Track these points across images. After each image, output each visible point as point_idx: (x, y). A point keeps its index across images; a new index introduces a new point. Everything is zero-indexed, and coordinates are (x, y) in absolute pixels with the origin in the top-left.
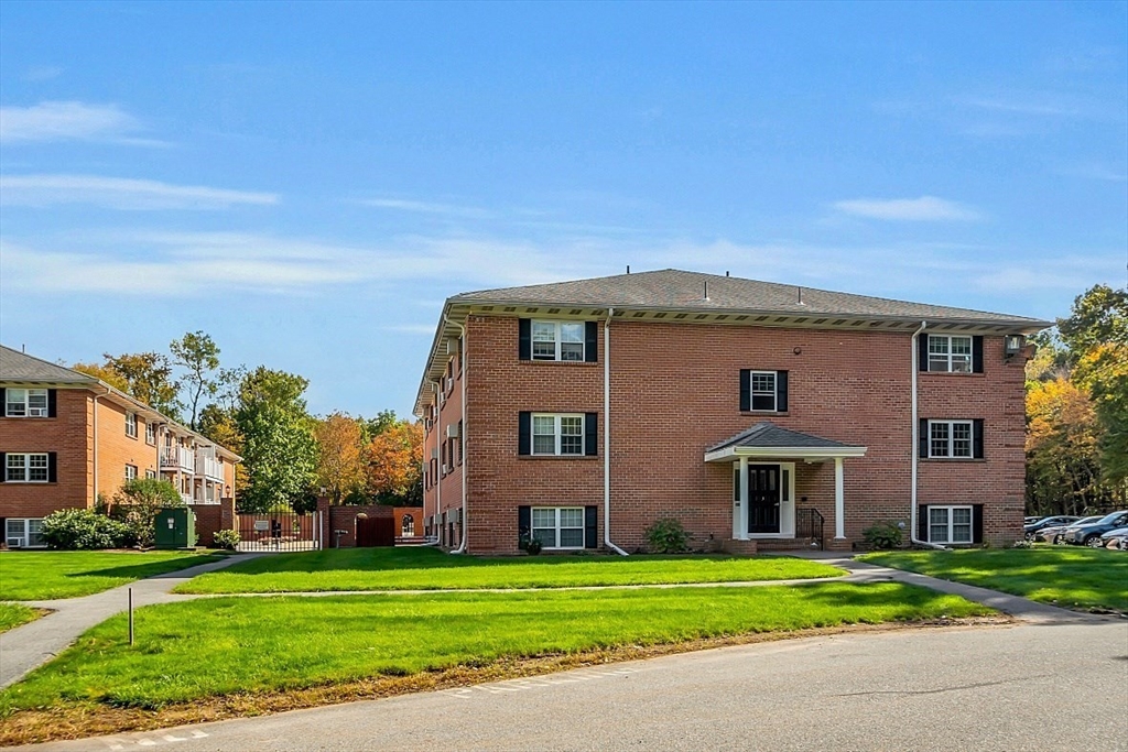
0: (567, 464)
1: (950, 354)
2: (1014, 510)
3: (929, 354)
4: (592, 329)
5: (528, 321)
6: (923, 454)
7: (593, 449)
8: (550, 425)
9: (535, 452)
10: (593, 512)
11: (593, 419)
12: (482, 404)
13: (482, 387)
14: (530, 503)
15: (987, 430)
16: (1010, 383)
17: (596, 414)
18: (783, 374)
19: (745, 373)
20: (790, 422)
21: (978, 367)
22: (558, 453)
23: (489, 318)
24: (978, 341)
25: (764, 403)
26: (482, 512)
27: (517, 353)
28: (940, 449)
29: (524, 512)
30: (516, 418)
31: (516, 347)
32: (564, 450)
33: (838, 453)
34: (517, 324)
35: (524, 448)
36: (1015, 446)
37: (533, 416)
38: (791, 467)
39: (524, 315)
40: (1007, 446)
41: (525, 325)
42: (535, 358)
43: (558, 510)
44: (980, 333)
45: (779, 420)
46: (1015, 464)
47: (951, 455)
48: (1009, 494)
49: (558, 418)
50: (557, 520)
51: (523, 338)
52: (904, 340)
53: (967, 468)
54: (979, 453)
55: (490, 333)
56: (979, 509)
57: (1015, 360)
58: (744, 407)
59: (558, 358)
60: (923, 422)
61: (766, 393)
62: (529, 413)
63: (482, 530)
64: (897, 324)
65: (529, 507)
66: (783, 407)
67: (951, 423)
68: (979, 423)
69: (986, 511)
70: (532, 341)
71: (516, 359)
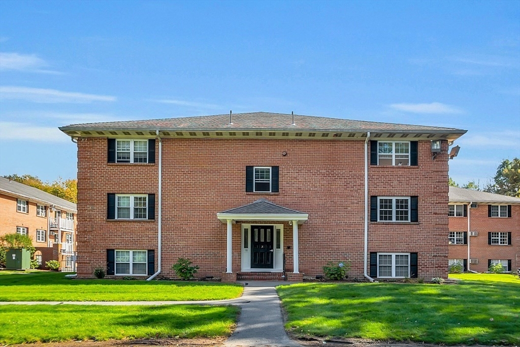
0: (136, 224)
1: (394, 154)
2: (440, 256)
3: (378, 154)
4: (152, 143)
5: (114, 140)
6: (373, 218)
7: (152, 216)
8: (128, 202)
9: (118, 217)
10: (151, 253)
11: (152, 197)
12: (85, 189)
13: (85, 179)
14: (113, 248)
15: (421, 203)
16: (436, 172)
17: (154, 194)
18: (276, 169)
19: (249, 169)
20: (279, 199)
21: (415, 161)
22: (132, 217)
23: (90, 139)
24: (414, 145)
25: (263, 187)
26: (85, 252)
27: (106, 159)
28: (387, 215)
29: (110, 252)
30: (106, 198)
31: (106, 155)
32: (136, 216)
33: (295, 218)
34: (106, 142)
35: (110, 214)
36: (441, 214)
37: (117, 196)
38: (281, 227)
39: (111, 136)
40: (435, 214)
41: (111, 143)
42: (118, 161)
43: (131, 252)
44: (416, 139)
45: (272, 198)
46: (441, 226)
47: (394, 220)
48: (436, 246)
49: (132, 197)
50: (129, 257)
51: (110, 150)
52: (359, 145)
53: (406, 228)
54: (415, 218)
55: (90, 147)
56: (414, 255)
57: (440, 156)
58: (249, 188)
59: (132, 161)
60: (373, 198)
61: (264, 181)
62: (114, 194)
63: (85, 263)
64: (352, 135)
65: (114, 250)
66: (276, 188)
67: (394, 199)
68: (415, 198)
69: (419, 257)
70: (116, 151)
71: (106, 162)
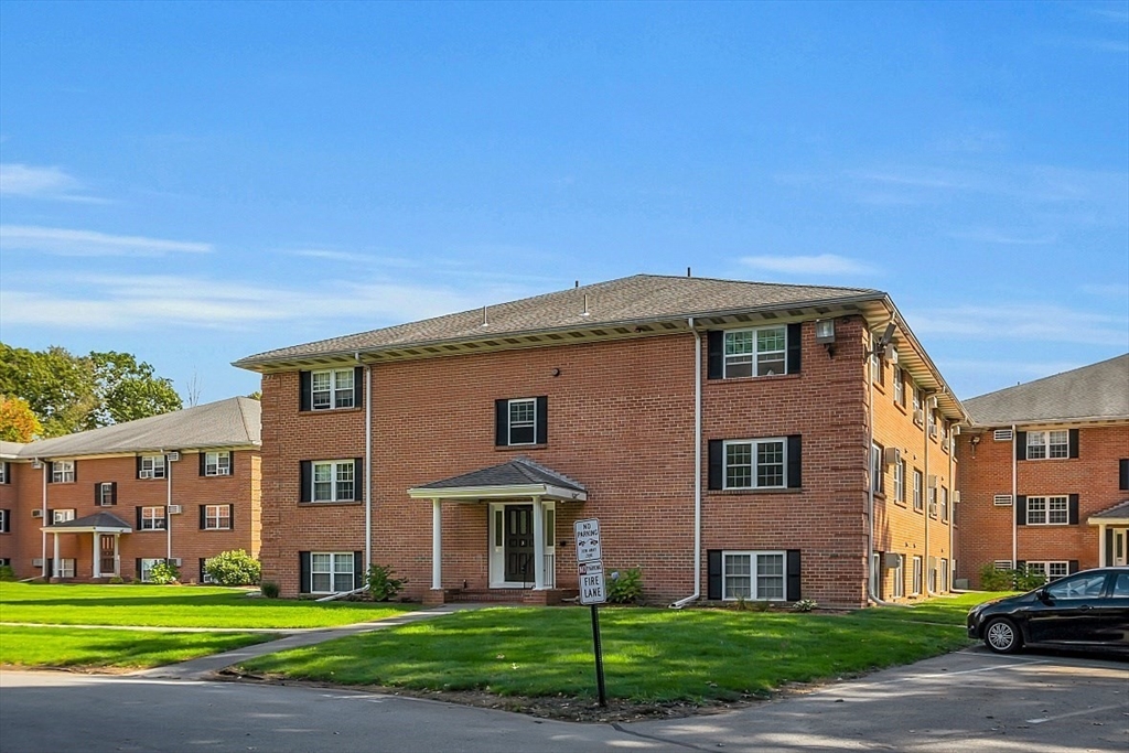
0: (336, 510)
1: (755, 353)
2: (846, 557)
3: (725, 356)
4: (359, 372)
5: (309, 373)
6: (713, 482)
7: (359, 496)
8: (329, 472)
9: (317, 498)
10: (358, 557)
11: (359, 461)
12: (271, 456)
13: (271, 440)
14: (307, 549)
15: (806, 449)
16: (838, 382)
17: (362, 458)
18: (542, 401)
19: (500, 405)
20: (547, 454)
21: (795, 365)
22: (334, 500)
23: (277, 375)
24: (795, 330)
25: (522, 435)
26: (271, 557)
27: (298, 405)
28: (740, 477)
29: (304, 557)
30: (297, 468)
31: (297, 400)
32: (339, 497)
34: (297, 377)
35: (304, 496)
36: (846, 469)
37: (314, 464)
38: (553, 506)
39: (305, 368)
40: (836, 469)
41: (305, 378)
42: (317, 408)
43: (332, 555)
44: (797, 319)
45: (536, 454)
46: (848, 494)
47: (754, 486)
48: (837, 535)
49: (334, 464)
50: (328, 565)
51: (304, 391)
52: (687, 343)
53: (774, 502)
54: (795, 481)
55: (277, 388)
56: (794, 555)
57: (844, 351)
58: (500, 439)
59: (333, 407)
60: (713, 446)
61: (524, 424)
62: (310, 461)
63: (271, 575)
64: (668, 325)
65: (309, 553)
66: (543, 438)
67: (754, 443)
68: (795, 440)
69: (803, 558)
70: (313, 391)
71: (297, 411)
